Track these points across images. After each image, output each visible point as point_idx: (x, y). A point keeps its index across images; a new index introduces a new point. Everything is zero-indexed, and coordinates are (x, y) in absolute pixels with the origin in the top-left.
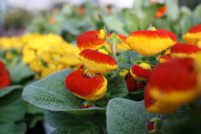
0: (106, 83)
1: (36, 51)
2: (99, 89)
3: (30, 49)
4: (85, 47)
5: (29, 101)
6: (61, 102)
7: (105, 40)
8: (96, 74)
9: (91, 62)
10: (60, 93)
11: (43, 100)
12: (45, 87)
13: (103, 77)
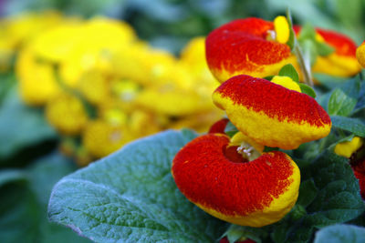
0: (296, 175)
1: (56, 67)
2: (277, 196)
3: (40, 61)
4: (232, 70)
5: (72, 226)
6: (162, 228)
7: (291, 48)
8: (267, 149)
9: (255, 114)
10: (154, 201)
11: (112, 223)
12: (110, 182)
13: (289, 158)
